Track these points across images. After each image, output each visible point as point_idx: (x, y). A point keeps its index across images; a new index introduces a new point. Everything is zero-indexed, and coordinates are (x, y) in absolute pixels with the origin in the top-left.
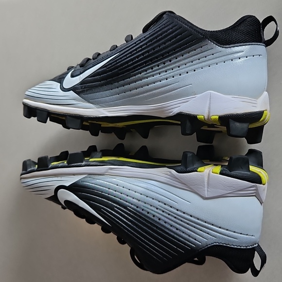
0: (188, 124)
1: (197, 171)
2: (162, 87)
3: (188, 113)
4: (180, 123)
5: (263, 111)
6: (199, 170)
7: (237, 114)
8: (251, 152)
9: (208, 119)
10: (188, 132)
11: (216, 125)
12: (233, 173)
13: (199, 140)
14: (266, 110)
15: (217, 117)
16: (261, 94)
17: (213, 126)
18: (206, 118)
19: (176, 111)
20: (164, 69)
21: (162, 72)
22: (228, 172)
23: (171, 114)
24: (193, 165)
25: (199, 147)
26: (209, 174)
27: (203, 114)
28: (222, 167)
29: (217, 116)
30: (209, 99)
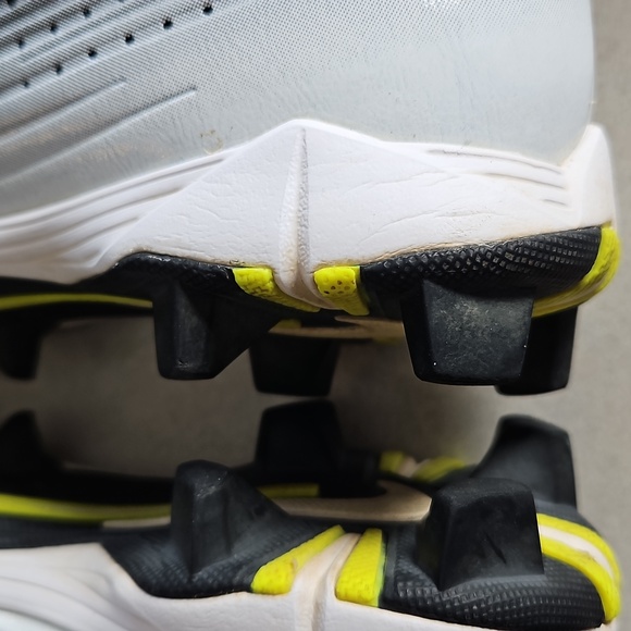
0: (188, 319)
1: (248, 589)
2: (35, 116)
3: (179, 252)
4: (147, 304)
5: (599, 227)
6: (262, 578)
7: (467, 249)
8: (515, 432)
9: (299, 282)
10: (188, 366)
11: (342, 313)
12: (458, 593)
13: (264, 383)
14: (609, 223)
15: (351, 273)
16: (572, 139)
17: (326, 317)
18: (286, 277)
19: (114, 246)
20: (41, 16)
21: (33, 31)
22: (429, 590)
23: (94, 266)
24: (229, 550)
25: (270, 417)
26: (319, 607)
27: (264, 257)
28: (386, 540)
29: (350, 263)
30: (295, 166)
